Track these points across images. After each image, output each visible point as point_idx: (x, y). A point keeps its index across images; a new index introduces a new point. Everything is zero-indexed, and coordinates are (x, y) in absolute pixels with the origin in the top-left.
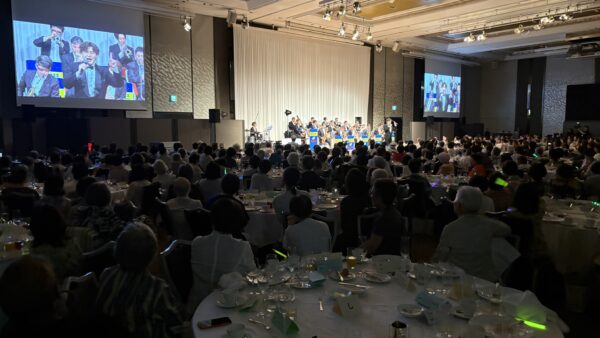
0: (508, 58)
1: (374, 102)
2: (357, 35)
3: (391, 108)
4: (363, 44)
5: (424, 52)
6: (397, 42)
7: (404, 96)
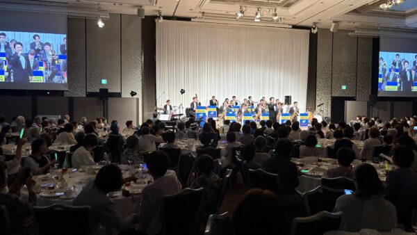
1: (318, 82)
2: (258, 16)
3: (341, 88)
4: (291, 27)
5: (379, 30)
6: (334, 22)
7: (358, 76)
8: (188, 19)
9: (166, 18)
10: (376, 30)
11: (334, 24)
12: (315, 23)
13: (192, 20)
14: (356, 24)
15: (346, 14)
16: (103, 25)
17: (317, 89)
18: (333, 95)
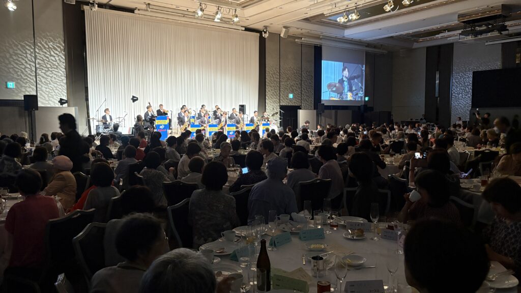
0: (416, 45)
1: (267, 90)
2: (219, 16)
3: (288, 96)
4: (244, 29)
5: (321, 39)
6: (285, 27)
7: (303, 84)
8: (131, 10)
9: (101, 6)
10: (318, 38)
11: (284, 30)
12: (266, 27)
13: (136, 11)
14: (303, 31)
15: (299, 21)
16: (15, 7)
17: (267, 98)
18: (281, 104)
